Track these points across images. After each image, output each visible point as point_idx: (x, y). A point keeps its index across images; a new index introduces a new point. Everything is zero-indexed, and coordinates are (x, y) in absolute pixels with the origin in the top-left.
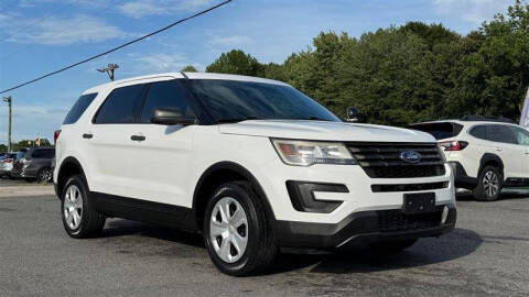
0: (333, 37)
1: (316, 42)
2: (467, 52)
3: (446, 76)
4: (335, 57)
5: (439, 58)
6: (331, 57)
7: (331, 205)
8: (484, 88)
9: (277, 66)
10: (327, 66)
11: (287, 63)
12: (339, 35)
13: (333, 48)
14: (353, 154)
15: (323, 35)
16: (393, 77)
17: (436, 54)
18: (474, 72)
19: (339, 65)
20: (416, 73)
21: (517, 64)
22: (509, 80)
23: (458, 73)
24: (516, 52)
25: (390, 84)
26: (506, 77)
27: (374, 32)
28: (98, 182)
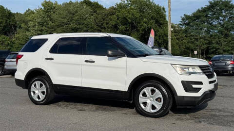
0: (51, 3)
1: (43, 5)
2: (111, 15)
3: (102, 24)
4: (52, 12)
5: (100, 17)
6: (50, 12)
7: (198, 90)
8: (117, 30)
9: (21, 14)
10: (49, 16)
11: (25, 13)
12: (54, 2)
13: (51, 8)
14: (202, 70)
15: (46, 2)
16: (79, 23)
17: (98, 15)
18: (114, 23)
19: (54, 16)
20: (89, 22)
21: (130, 21)
22: (127, 27)
23: (107, 23)
24: (130, 16)
25: (78, 27)
26: (126, 26)
27: (68, 2)
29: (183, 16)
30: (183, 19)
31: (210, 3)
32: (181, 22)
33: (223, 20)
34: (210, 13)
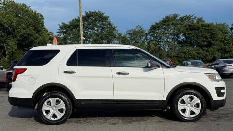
28: (81, 94)
29: (61, 25)
30: (61, 27)
31: (87, 13)
32: (59, 30)
33: (97, 30)
34: (87, 23)
